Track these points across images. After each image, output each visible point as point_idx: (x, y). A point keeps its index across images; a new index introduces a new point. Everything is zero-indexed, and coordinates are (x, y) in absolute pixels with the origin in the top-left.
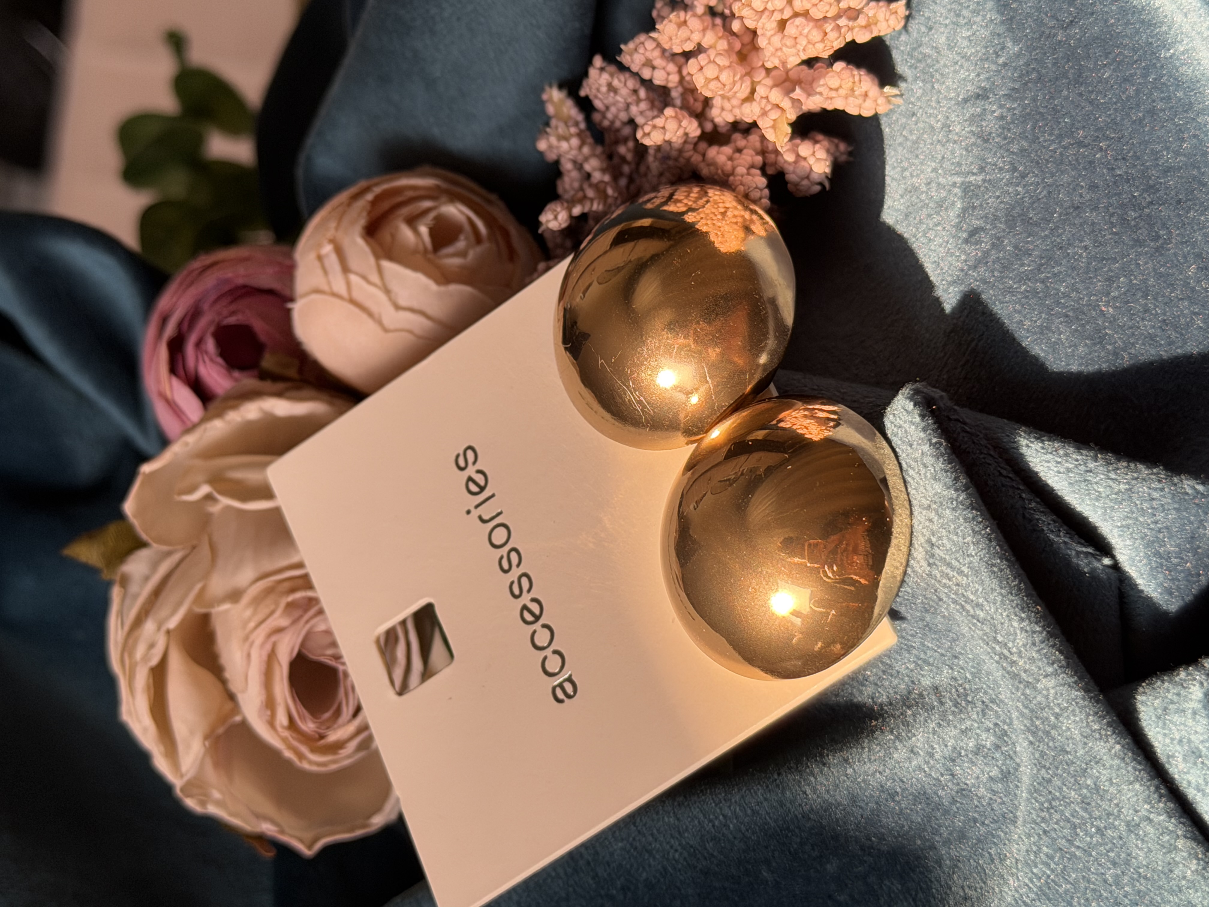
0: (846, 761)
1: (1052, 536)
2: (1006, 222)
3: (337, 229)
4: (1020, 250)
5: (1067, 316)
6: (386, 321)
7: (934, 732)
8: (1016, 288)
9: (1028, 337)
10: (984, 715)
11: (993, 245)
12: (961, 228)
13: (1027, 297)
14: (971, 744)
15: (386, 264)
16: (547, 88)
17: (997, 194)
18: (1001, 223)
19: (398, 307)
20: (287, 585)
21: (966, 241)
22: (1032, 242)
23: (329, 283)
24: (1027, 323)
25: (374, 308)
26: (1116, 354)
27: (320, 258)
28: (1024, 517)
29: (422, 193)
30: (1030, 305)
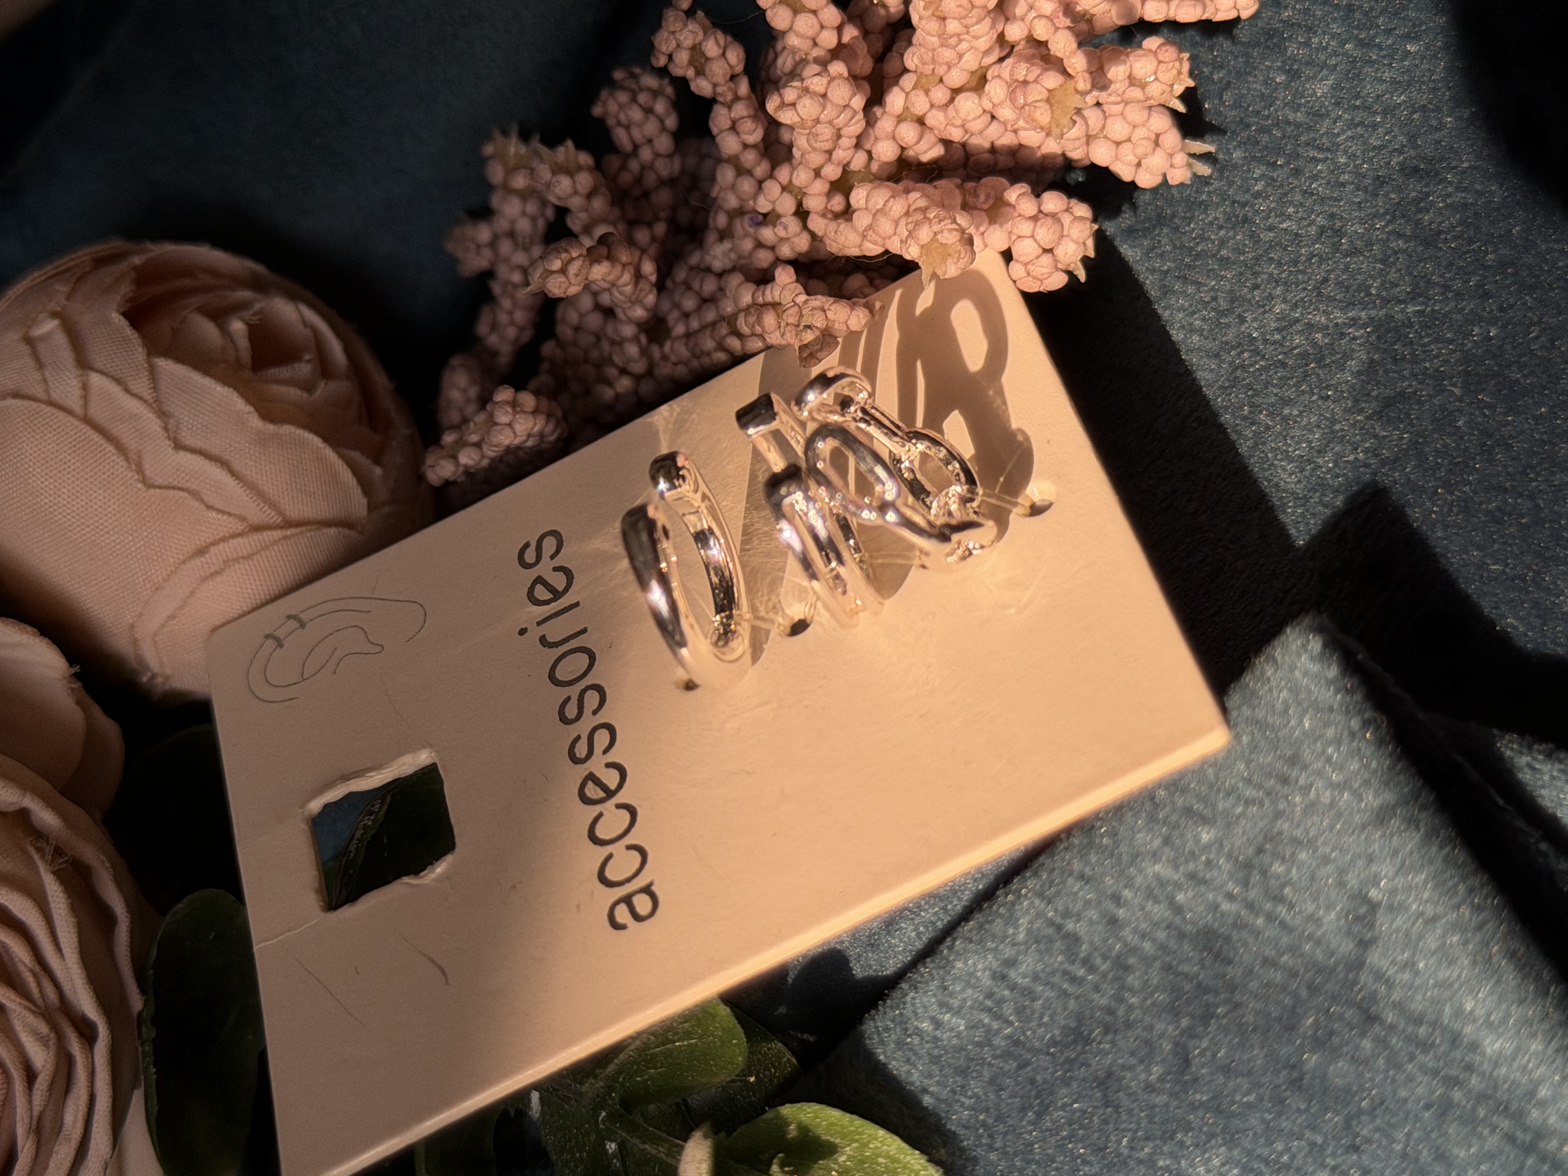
2: (1467, 384)
4: (1491, 436)
6: (151, 469)
8: (1480, 503)
9: (1496, 595)
11: (1435, 423)
13: (1500, 521)
15: (166, 365)
18: (1454, 385)
19: (178, 445)
21: (1377, 416)
22: (1516, 424)
23: (45, 381)
24: (1497, 567)
25: (131, 442)
27: (30, 340)
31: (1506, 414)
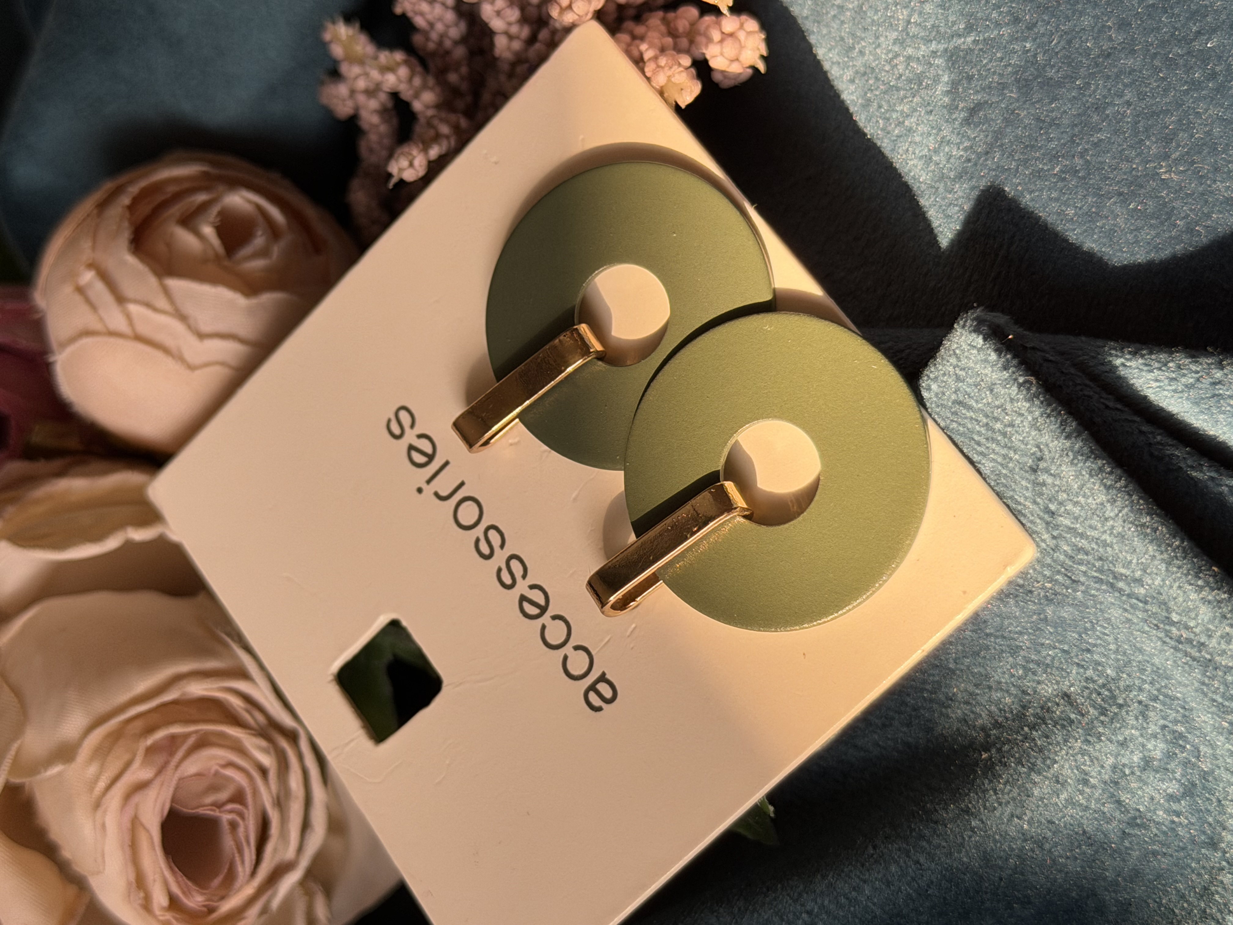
0: (967, 811)
1: (1194, 474)
2: (1019, 89)
3: (94, 248)
4: (1044, 121)
5: (1120, 194)
6: (189, 356)
7: (1083, 753)
8: (1048, 170)
9: (1074, 230)
10: (1145, 717)
11: (1005, 120)
12: (957, 107)
13: (1064, 179)
14: (1135, 759)
15: (174, 283)
16: (330, 26)
17: (999, 55)
18: (1012, 92)
19: (201, 336)
20: (139, 725)
21: (967, 122)
22: (1059, 108)
23: (101, 319)
24: (1071, 212)
25: (170, 342)
26: (1190, 230)
27: (80, 290)
28: (1151, 455)
29: (186, 185)
30: (1069, 189)
31: (1051, 103)
